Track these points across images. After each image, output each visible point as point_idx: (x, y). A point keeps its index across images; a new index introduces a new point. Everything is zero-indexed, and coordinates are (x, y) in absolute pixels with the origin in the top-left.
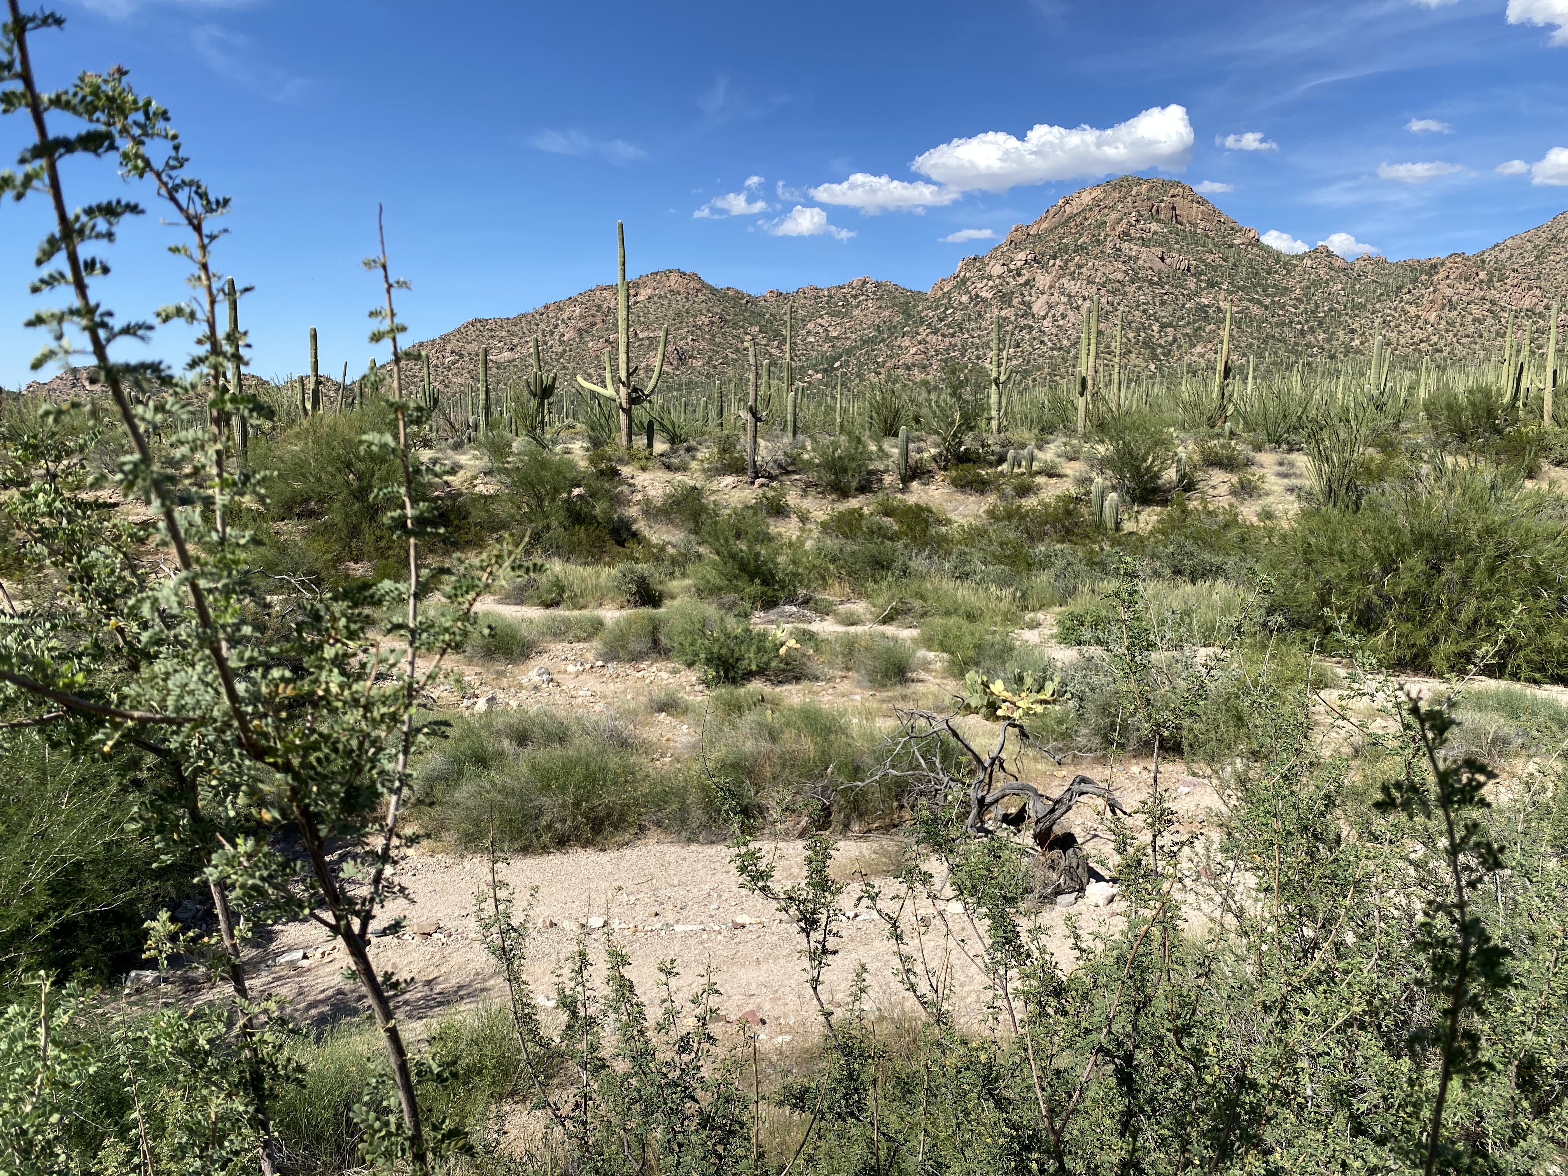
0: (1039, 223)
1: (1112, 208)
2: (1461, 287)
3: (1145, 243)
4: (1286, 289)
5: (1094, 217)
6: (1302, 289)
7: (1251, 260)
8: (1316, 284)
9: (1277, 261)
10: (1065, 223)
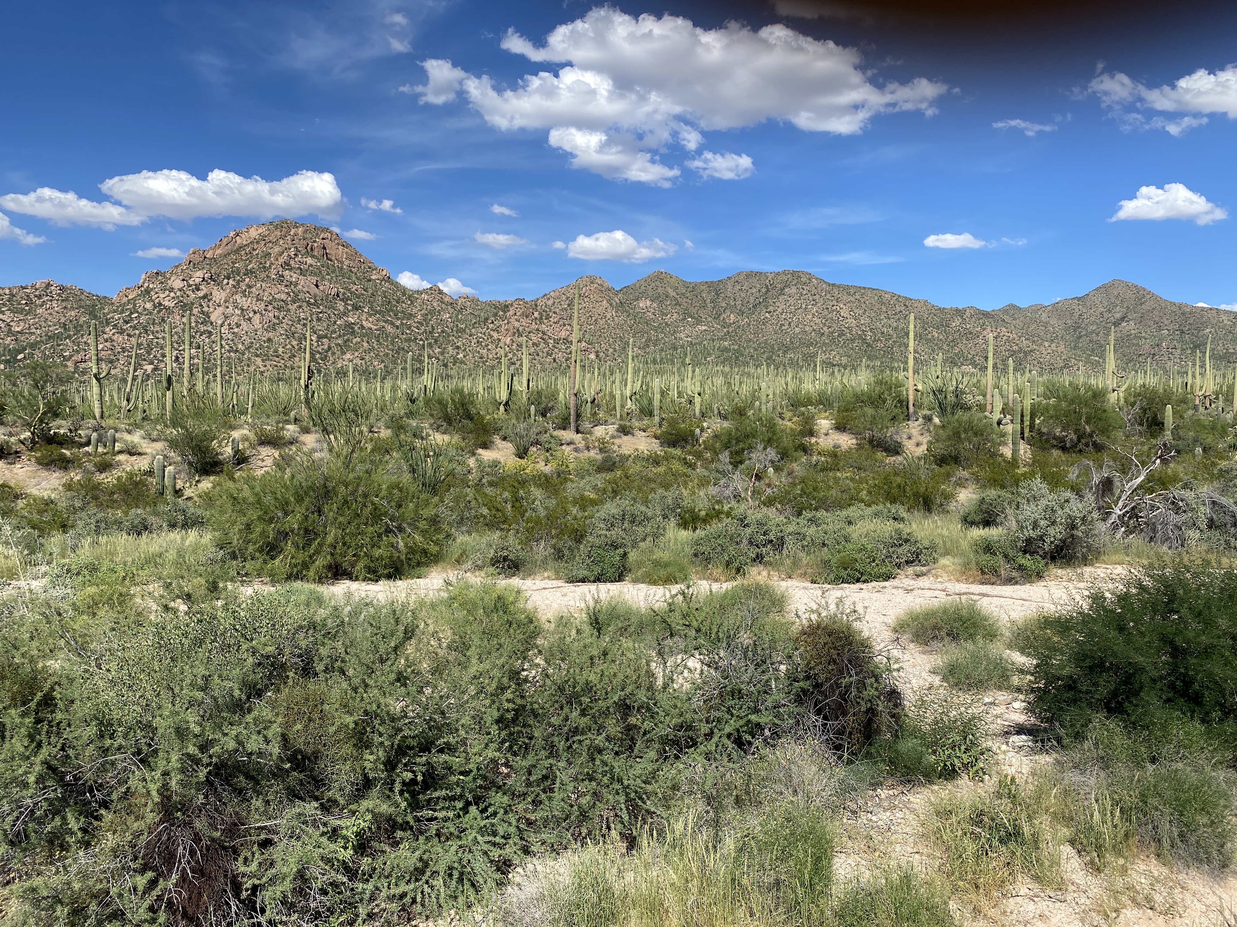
0: (214, 249)
1: (276, 243)
2: (524, 321)
3: (302, 272)
4: (411, 315)
5: (260, 249)
6: (422, 315)
7: (385, 292)
8: (432, 312)
9: (404, 295)
10: (237, 251)
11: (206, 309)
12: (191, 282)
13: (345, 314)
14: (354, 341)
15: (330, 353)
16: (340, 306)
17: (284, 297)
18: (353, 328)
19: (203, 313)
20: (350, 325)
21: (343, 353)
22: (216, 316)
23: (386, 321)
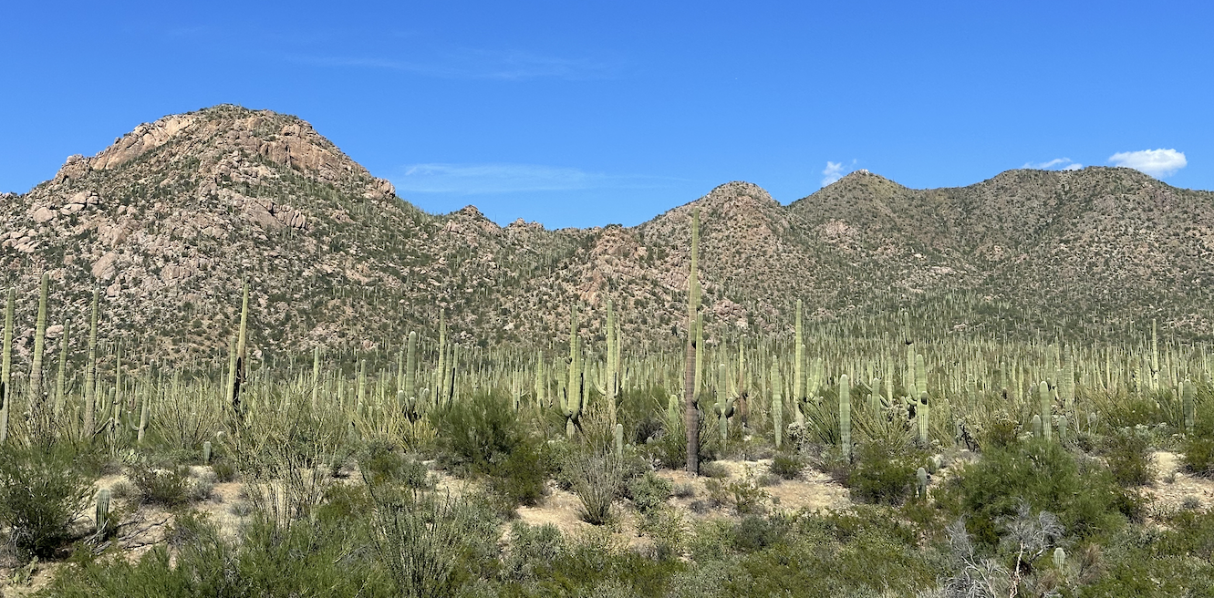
0: (106, 155)
1: (209, 143)
2: (620, 264)
3: (249, 190)
4: (427, 257)
5: (182, 154)
6: (447, 258)
7: (385, 219)
8: (463, 252)
9: (417, 222)
10: (144, 159)
11: (85, 255)
12: (64, 211)
13: (316, 258)
14: (330, 305)
15: (288, 327)
16: (310, 244)
17: (216, 231)
18: (328, 283)
19: (79, 261)
20: (324, 277)
21: (312, 326)
22: (102, 268)
23: (384, 270)
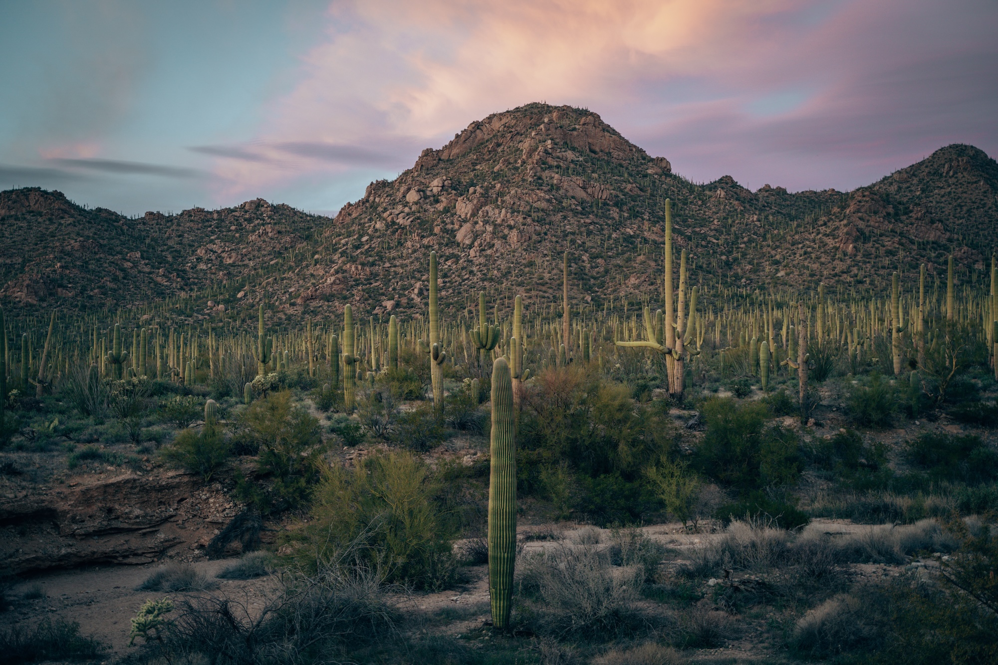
2: (872, 220)
3: (564, 171)
4: (704, 219)
6: (719, 220)
9: (692, 192)
11: (449, 227)
12: (428, 192)
13: (621, 224)
14: (638, 260)
18: (632, 242)
19: (446, 230)
